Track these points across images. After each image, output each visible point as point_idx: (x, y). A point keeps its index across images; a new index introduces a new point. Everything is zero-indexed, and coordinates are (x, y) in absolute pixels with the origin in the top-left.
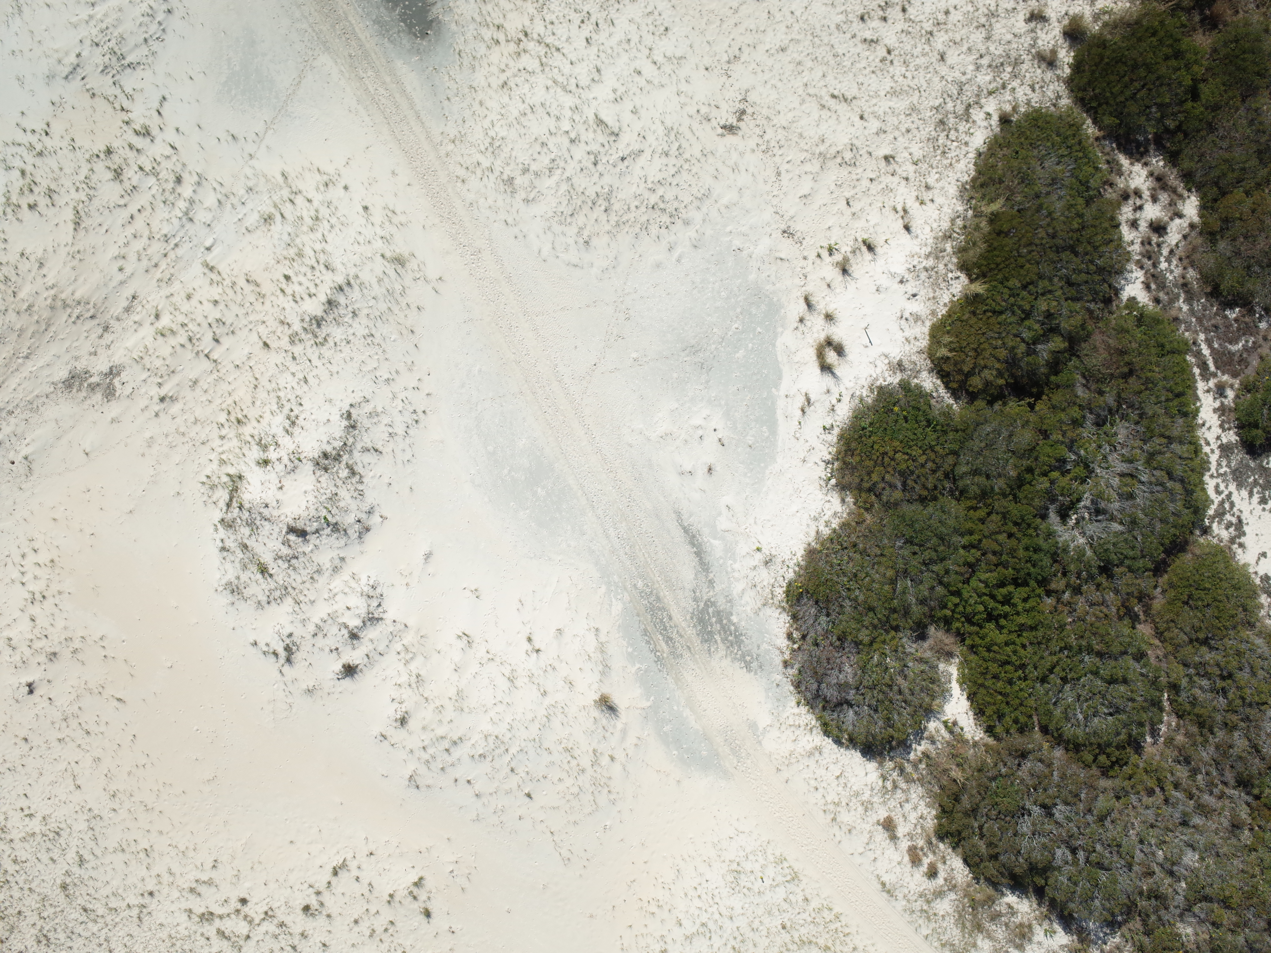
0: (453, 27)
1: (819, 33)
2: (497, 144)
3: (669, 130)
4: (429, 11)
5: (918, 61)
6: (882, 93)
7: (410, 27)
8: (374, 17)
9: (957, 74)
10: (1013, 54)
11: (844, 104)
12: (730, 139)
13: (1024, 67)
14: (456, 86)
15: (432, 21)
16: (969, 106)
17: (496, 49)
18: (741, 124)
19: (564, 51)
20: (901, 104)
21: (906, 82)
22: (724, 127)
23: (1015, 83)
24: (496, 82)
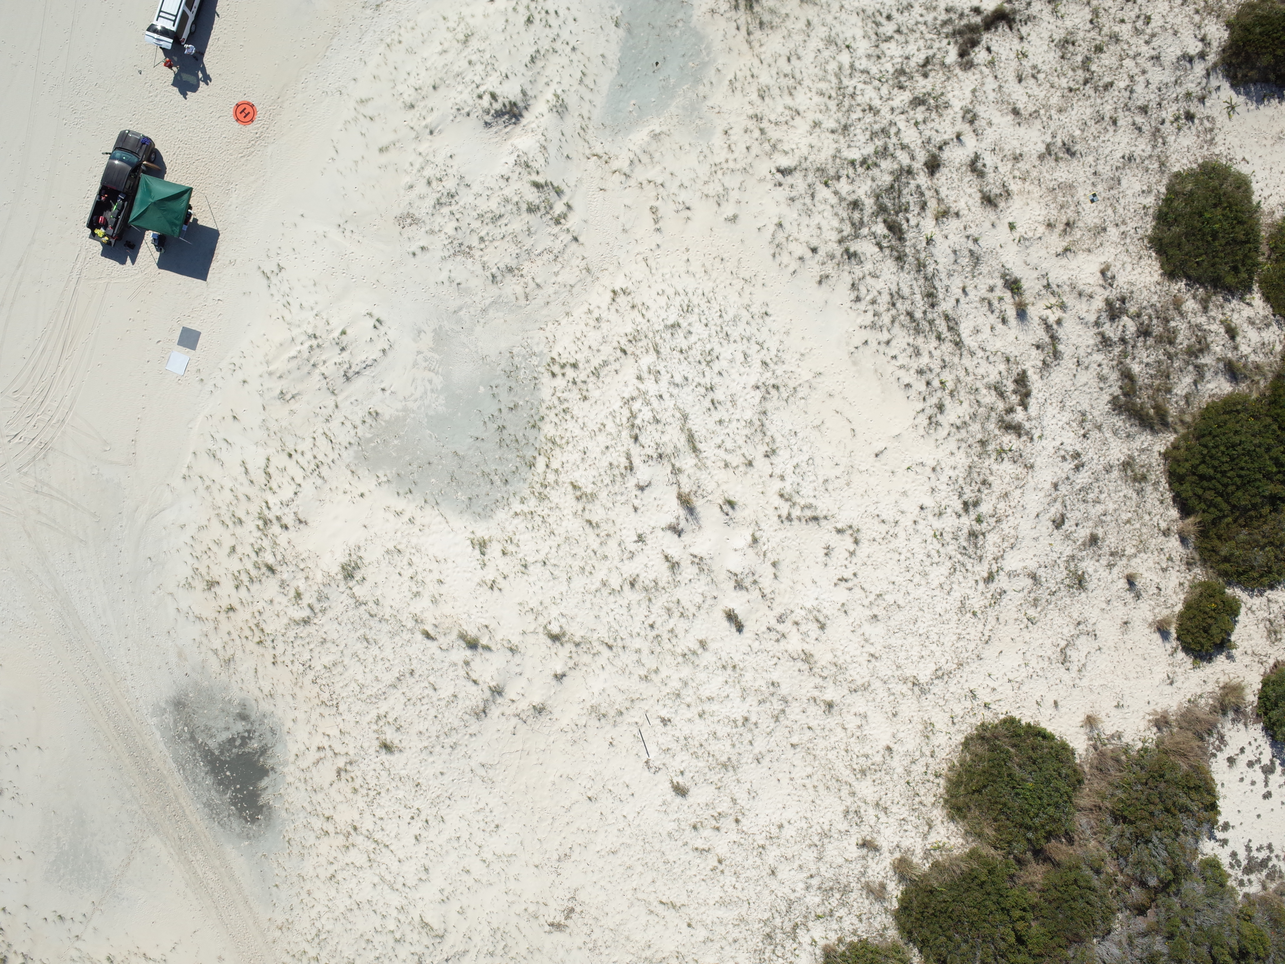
0: (284, 814)
1: (651, 840)
2: (323, 936)
3: (495, 931)
4: (259, 796)
5: (748, 874)
6: (712, 902)
7: (241, 810)
8: (205, 800)
9: (787, 891)
10: (844, 881)
11: (672, 910)
12: (558, 936)
13: (854, 895)
14: (284, 874)
15: (262, 806)
16: (796, 926)
17: (326, 839)
18: (569, 922)
19: (392, 847)
20: (730, 915)
21: (736, 893)
22: (552, 925)
23: (842, 912)
24: (325, 873)
